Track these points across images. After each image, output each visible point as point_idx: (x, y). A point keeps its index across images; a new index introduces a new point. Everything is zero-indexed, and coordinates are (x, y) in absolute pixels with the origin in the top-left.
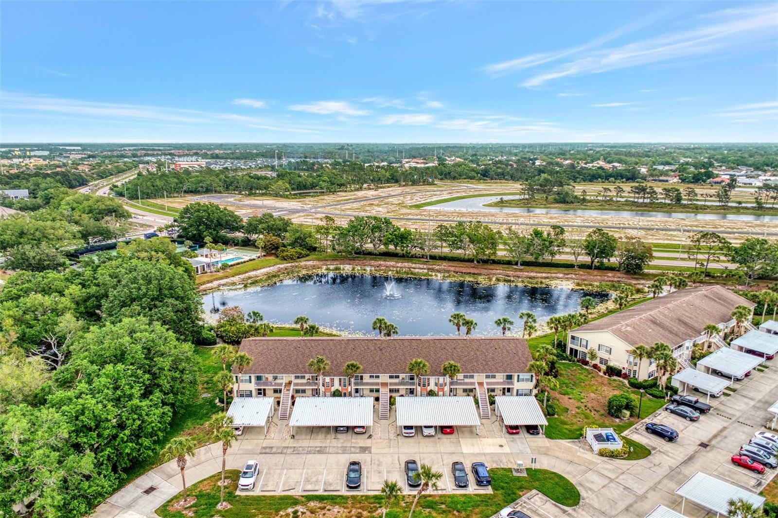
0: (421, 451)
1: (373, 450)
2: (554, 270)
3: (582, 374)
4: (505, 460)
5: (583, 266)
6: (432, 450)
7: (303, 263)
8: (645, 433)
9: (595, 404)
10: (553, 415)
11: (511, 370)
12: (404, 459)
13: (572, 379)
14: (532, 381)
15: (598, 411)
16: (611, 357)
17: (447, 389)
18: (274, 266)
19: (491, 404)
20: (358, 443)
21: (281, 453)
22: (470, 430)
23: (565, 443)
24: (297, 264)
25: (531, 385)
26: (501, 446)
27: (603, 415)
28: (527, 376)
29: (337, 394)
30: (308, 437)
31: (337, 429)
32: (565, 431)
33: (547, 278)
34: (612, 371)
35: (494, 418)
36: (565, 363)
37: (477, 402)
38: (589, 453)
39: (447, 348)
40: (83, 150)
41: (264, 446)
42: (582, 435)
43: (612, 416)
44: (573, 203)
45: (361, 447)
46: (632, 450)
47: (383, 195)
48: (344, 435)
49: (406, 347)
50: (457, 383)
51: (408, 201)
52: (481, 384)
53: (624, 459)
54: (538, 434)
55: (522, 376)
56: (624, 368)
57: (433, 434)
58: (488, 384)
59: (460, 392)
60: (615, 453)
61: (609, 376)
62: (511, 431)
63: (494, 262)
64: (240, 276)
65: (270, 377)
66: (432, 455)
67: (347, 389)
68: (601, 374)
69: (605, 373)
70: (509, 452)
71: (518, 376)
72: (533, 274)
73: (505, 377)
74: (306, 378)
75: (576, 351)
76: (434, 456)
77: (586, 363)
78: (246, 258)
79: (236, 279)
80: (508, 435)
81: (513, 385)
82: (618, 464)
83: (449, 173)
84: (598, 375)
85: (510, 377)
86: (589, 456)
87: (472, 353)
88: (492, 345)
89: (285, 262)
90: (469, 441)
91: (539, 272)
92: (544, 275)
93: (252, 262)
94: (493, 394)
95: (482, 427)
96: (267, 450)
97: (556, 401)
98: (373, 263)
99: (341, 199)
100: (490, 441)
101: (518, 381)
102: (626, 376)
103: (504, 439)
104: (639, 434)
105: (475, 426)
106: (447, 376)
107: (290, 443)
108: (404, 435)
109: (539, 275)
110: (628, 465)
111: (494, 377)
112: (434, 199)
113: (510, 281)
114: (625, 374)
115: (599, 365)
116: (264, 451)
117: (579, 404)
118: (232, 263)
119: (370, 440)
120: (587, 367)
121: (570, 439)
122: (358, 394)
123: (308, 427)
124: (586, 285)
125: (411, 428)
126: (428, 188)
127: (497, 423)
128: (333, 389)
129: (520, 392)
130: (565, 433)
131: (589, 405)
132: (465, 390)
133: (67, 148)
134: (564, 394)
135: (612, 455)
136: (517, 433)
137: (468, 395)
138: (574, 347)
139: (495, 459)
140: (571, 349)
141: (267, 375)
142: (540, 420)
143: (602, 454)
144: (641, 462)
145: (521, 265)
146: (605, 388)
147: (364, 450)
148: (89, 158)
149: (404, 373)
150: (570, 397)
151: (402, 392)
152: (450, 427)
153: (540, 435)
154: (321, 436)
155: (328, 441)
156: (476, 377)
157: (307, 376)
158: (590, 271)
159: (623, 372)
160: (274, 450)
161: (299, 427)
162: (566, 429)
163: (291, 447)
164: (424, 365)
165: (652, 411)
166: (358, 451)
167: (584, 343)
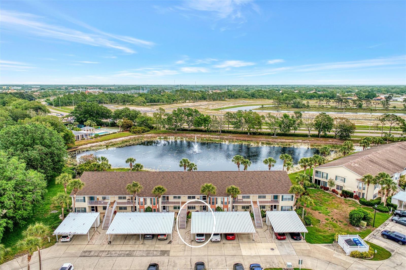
0: (209, 254)
1: (171, 253)
2: (296, 138)
3: (326, 196)
4: (276, 262)
5: (313, 136)
6: (218, 253)
7: (145, 135)
8: (381, 238)
9: (339, 217)
10: (310, 225)
11: (277, 192)
12: (195, 261)
13: (319, 200)
14: (292, 200)
15: (342, 222)
16: (345, 184)
17: (230, 206)
18: (128, 136)
19: (263, 217)
20: (160, 248)
21: (97, 256)
22: (247, 237)
23: (322, 246)
24: (141, 136)
25: (292, 203)
26: (272, 249)
27: (346, 225)
28: (289, 196)
29: (148, 210)
30: (122, 243)
31: (144, 237)
32: (320, 237)
33: (293, 142)
34: (347, 194)
35: (265, 228)
36: (311, 190)
37: (252, 216)
38: (342, 255)
39: (230, 177)
40: (40, 87)
41: (85, 250)
42: (334, 240)
43: (354, 225)
44: (302, 108)
45: (162, 251)
46: (376, 252)
47: (197, 105)
48: (150, 241)
49: (201, 177)
50: (238, 202)
51: (211, 107)
52: (255, 203)
53: (371, 259)
54: (301, 239)
55: (285, 196)
56: (355, 192)
57: (219, 240)
58: (260, 202)
59: (240, 208)
60: (364, 255)
61: (345, 197)
62: (279, 237)
63: (260, 134)
64: (105, 142)
65: (100, 197)
66: (217, 257)
67: (156, 207)
68: (339, 196)
69: (341, 196)
70: (279, 254)
71: (283, 196)
72: (283, 140)
73: (272, 197)
74: (127, 198)
75: (319, 181)
76: (219, 259)
77: (327, 189)
78: (111, 132)
79: (103, 143)
80: (277, 241)
81: (279, 203)
82: (368, 264)
83: (234, 95)
84: (337, 197)
85: (276, 197)
86: (342, 257)
87: (248, 180)
88: (262, 175)
89: (135, 134)
90: (247, 245)
91: (287, 139)
92: (290, 141)
93: (114, 134)
94: (264, 210)
95: (256, 235)
96: (86, 254)
97: (310, 215)
98: (187, 135)
99: (173, 106)
100: (263, 245)
101: (282, 200)
102: (357, 197)
103: (274, 244)
104: (377, 239)
105: (252, 234)
106: (230, 196)
107: (107, 247)
108: (197, 241)
109: (287, 141)
110: (376, 265)
111: (264, 197)
112: (225, 106)
113: (270, 144)
114: (356, 196)
115: (337, 190)
116: (83, 254)
117: (327, 217)
118: (102, 134)
119: (169, 245)
120: (328, 192)
121: (325, 243)
122: (165, 210)
123: (124, 235)
124: (316, 146)
125: (201, 235)
126: (222, 102)
127: (268, 231)
128: (146, 206)
129: (283, 208)
130: (321, 239)
131: (334, 218)
132: (243, 207)
133: (32, 86)
134: (315, 210)
135: (362, 257)
136: (284, 239)
137: (246, 211)
138: (318, 178)
139: (268, 261)
140: (316, 180)
141: (98, 197)
142: (301, 228)
143: (353, 255)
144: (386, 262)
145: (276, 135)
146: (343, 206)
147: (164, 253)
148: (41, 90)
149: (198, 194)
150: (320, 212)
151: (197, 208)
152: (232, 234)
153: (302, 240)
154: (132, 242)
155: (137, 246)
156: (251, 197)
157: (128, 197)
158: (318, 138)
159: (355, 194)
160: (92, 254)
161: (116, 235)
162: (320, 235)
163: (106, 251)
164: (213, 188)
165: (382, 222)
166: (159, 254)
167: (325, 175)
